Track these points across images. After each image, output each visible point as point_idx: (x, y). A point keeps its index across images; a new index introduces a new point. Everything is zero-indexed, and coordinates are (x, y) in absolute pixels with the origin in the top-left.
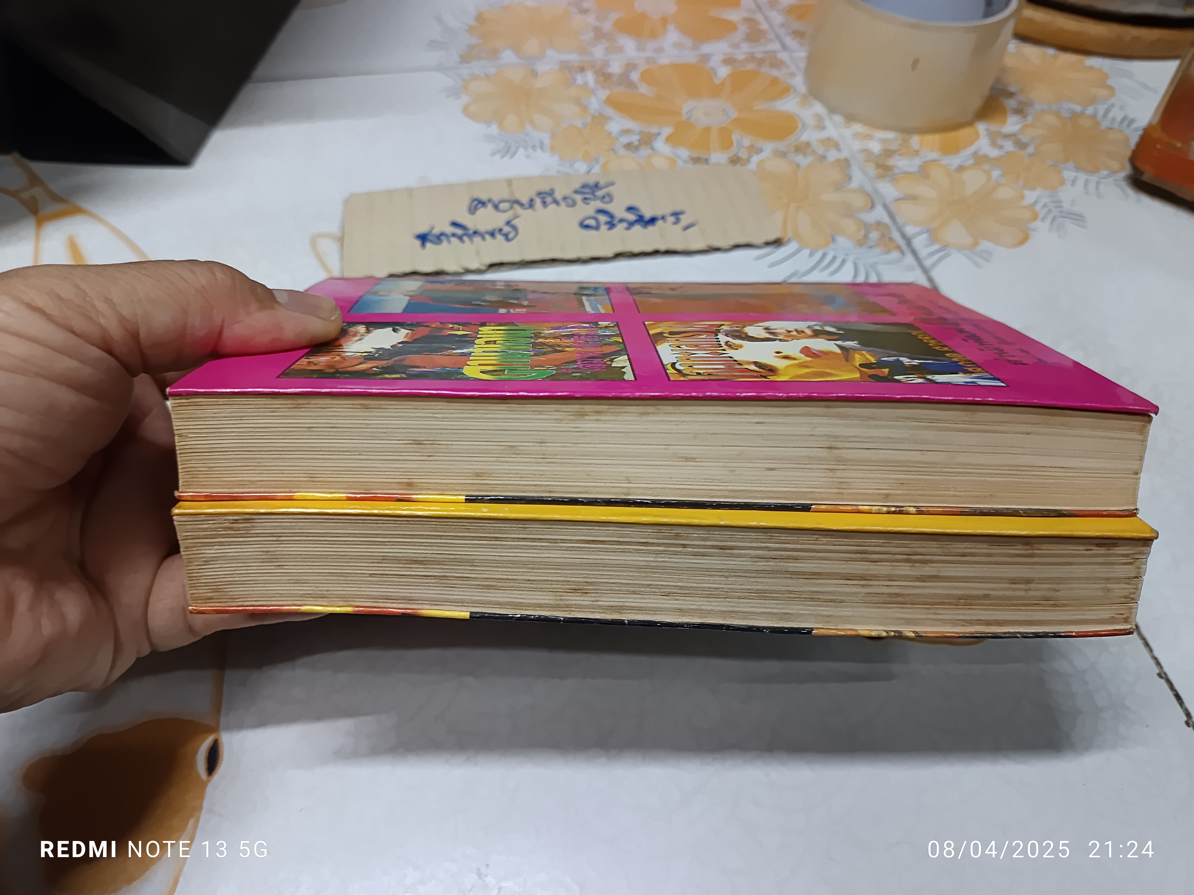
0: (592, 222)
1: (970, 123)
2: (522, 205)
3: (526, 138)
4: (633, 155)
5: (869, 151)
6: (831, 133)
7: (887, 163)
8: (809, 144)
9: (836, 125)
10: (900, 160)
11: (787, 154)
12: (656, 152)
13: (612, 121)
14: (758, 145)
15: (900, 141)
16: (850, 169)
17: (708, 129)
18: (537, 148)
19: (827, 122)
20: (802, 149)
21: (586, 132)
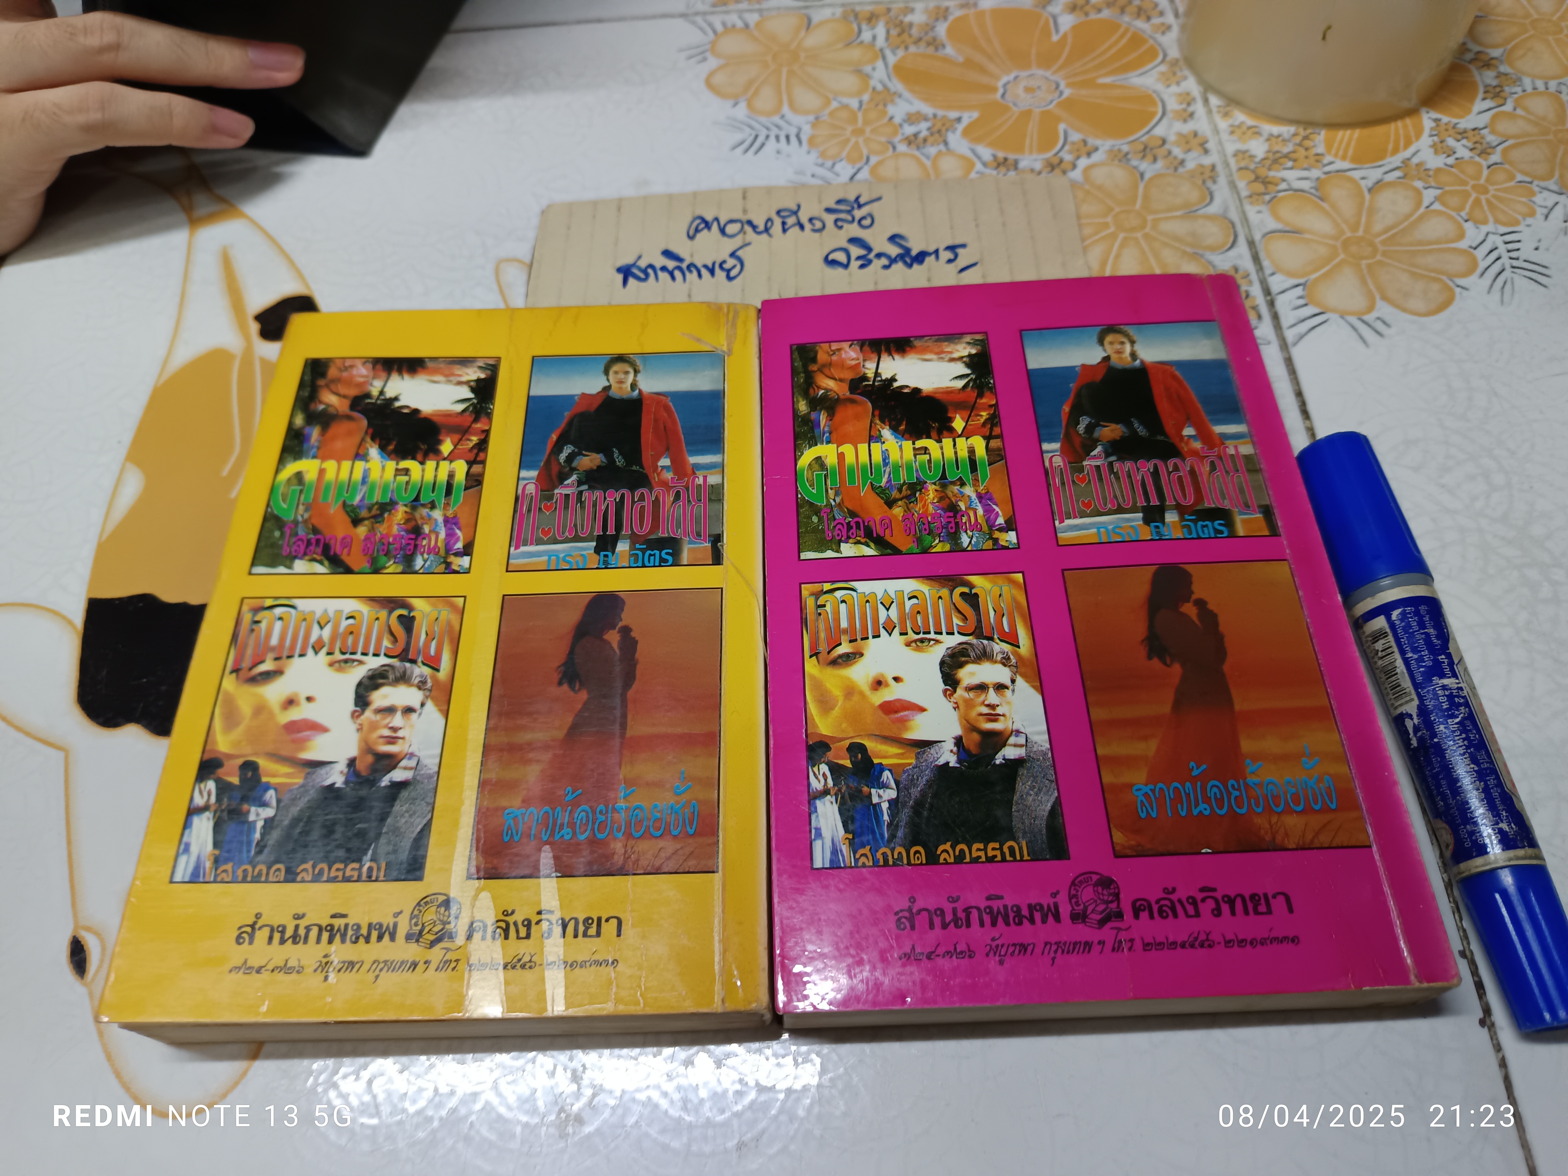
0: (841, 257)
1: (1412, 112)
2: (754, 227)
3: (781, 123)
4: (917, 153)
5: (1248, 154)
6: (1201, 124)
7: (1272, 174)
8: (1164, 142)
9: (1210, 112)
10: (1291, 168)
11: (1129, 156)
12: (948, 149)
13: (898, 100)
14: (1092, 141)
15: (1298, 139)
16: (1215, 182)
17: (1027, 114)
18: (793, 139)
19: (1199, 108)
20: (1151, 149)
21: (860, 115)
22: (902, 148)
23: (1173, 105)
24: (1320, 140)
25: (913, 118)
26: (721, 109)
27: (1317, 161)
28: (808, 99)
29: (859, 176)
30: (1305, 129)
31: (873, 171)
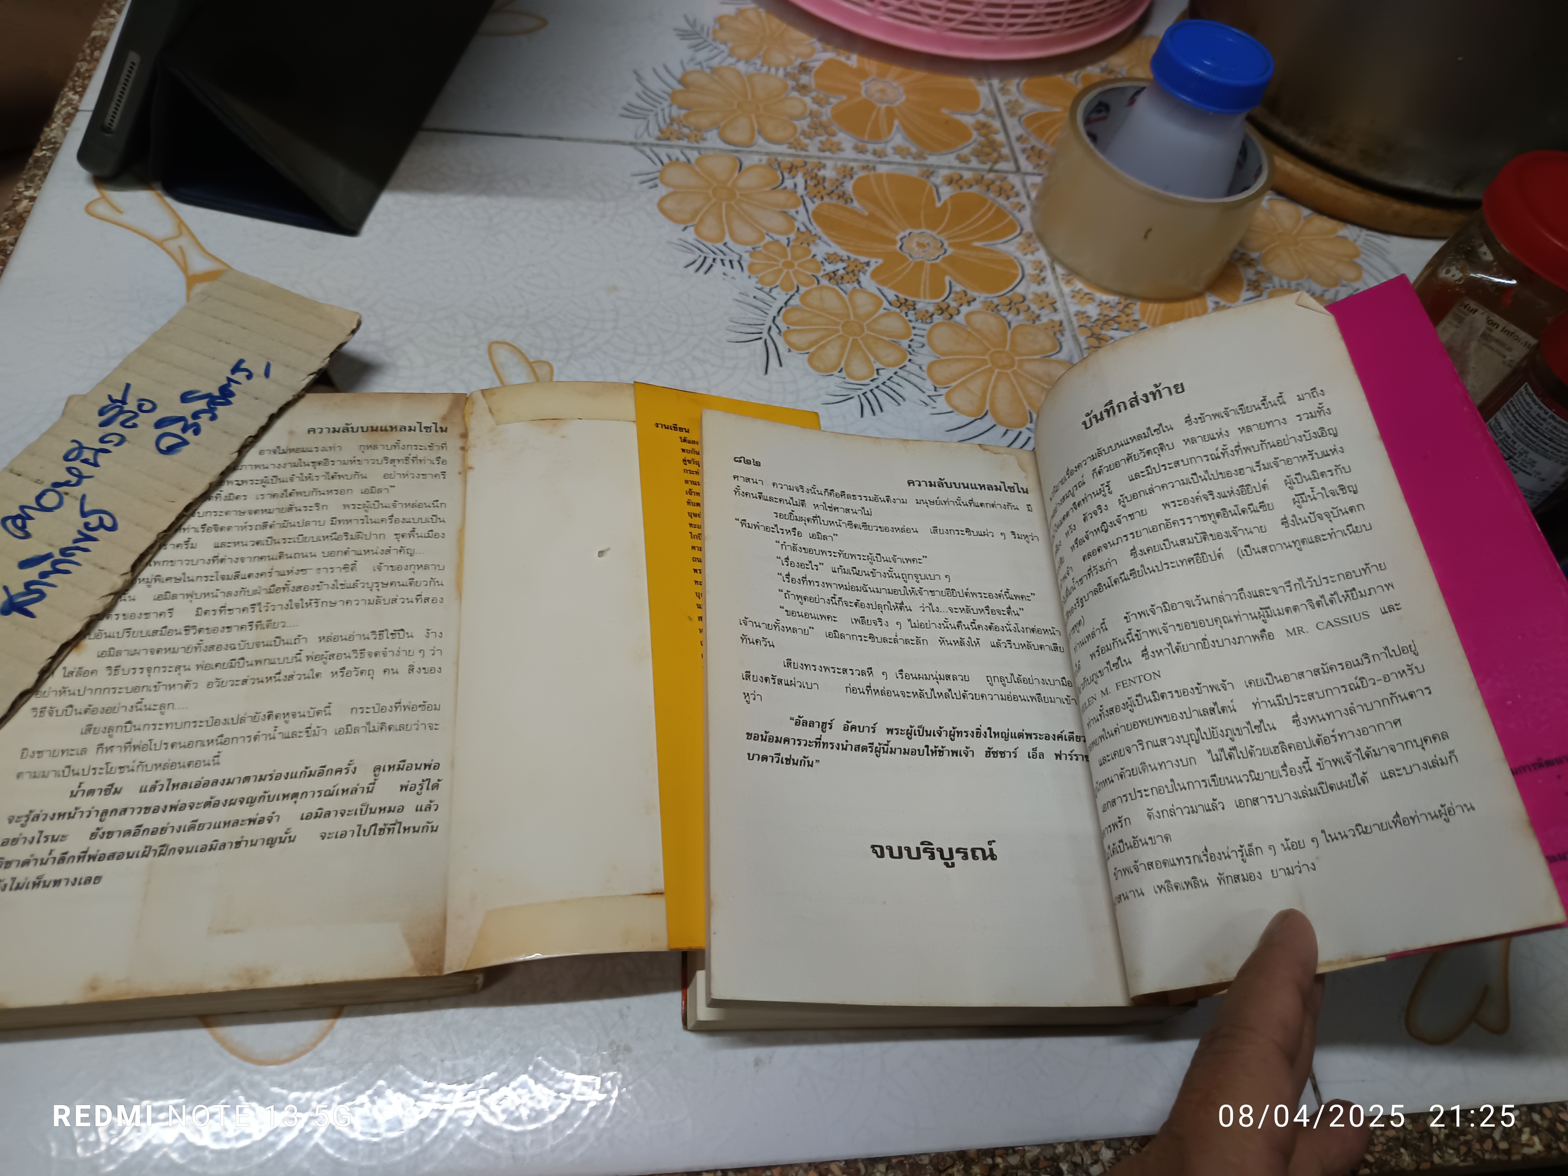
1: (1199, 295)
3: (724, 249)
4: (836, 287)
5: (1085, 315)
6: (1050, 287)
7: (1103, 332)
8: (1024, 299)
9: (1056, 278)
10: (1117, 329)
11: (999, 308)
12: (861, 287)
13: (818, 241)
14: (971, 293)
15: (1121, 307)
16: (1063, 335)
17: (920, 265)
18: (736, 264)
19: (1048, 274)
20: (1015, 304)
21: (788, 249)
22: (825, 282)
23: (1029, 270)
24: (1137, 308)
25: (831, 258)
26: (671, 231)
27: (1136, 325)
28: (747, 233)
29: (792, 302)
30: (1126, 299)
31: (802, 299)
